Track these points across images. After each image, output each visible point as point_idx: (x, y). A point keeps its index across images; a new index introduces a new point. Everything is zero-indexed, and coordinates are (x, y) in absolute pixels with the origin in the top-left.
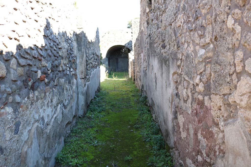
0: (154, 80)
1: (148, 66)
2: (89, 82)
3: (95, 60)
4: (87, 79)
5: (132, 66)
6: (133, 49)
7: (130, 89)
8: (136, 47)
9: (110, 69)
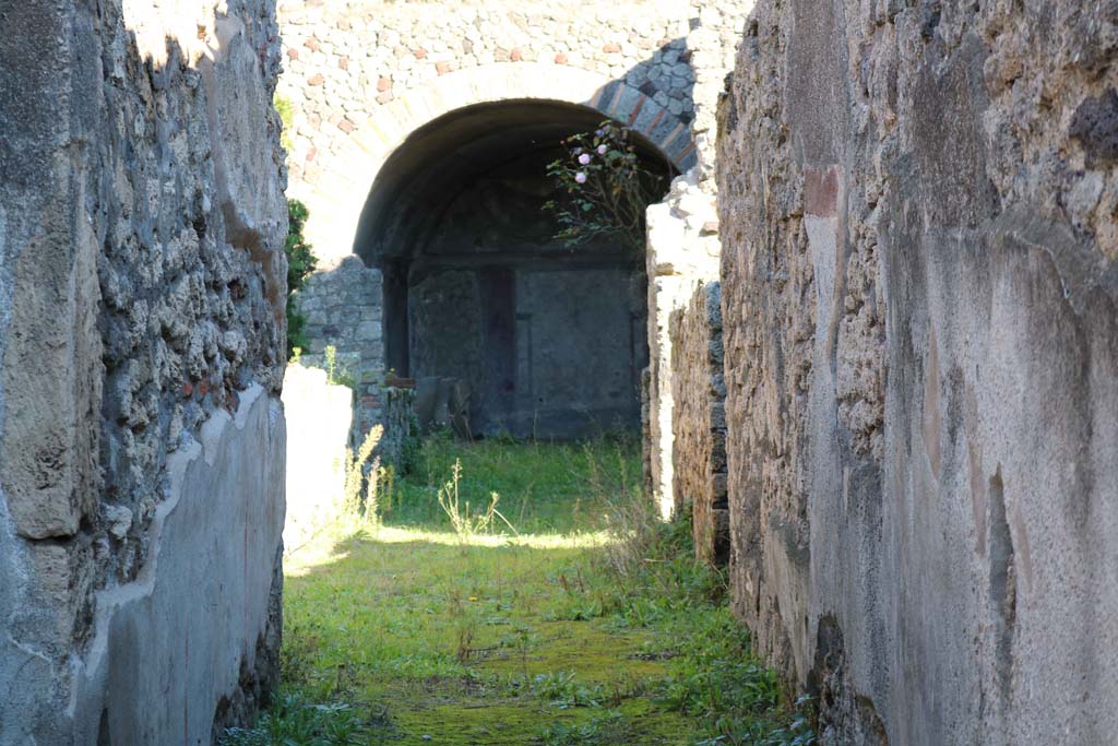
0: (982, 567)
1: (899, 385)
2: (133, 576)
3: (223, 301)
4: (116, 543)
5: (697, 370)
6: (708, 152)
7: (666, 671)
8: (740, 135)
9: (411, 411)
